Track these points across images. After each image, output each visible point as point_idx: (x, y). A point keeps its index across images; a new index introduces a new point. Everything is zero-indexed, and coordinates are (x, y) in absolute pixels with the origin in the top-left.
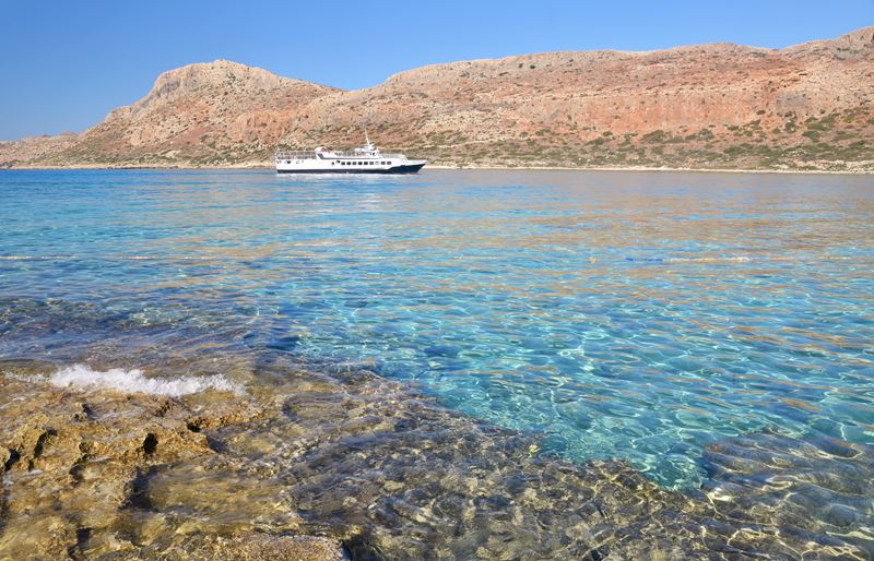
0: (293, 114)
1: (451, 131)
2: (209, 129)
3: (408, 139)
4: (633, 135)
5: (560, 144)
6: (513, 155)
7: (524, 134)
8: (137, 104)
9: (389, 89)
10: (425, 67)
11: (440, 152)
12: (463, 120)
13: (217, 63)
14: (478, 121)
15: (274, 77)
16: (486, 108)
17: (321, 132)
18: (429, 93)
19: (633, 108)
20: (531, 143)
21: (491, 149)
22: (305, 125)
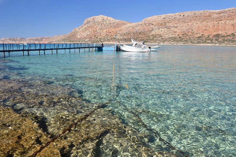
0: (117, 29)
1: (158, 34)
2: (97, 33)
3: (147, 36)
4: (210, 35)
5: (188, 38)
6: (174, 41)
7: (179, 35)
8: (80, 27)
9: (143, 23)
10: (154, 16)
11: (154, 40)
12: (162, 31)
13: (100, 16)
14: (166, 31)
15: (114, 19)
16: (168, 28)
17: (124, 34)
18: (154, 23)
19: (211, 27)
20: (180, 37)
21: (168, 39)
22: (120, 32)
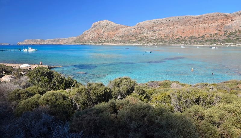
0: (116, 32)
2: (100, 36)
4: (186, 37)
7: (162, 37)
8: (88, 30)
9: (137, 27)
10: (145, 21)
13: (105, 21)
14: (152, 34)
15: (114, 24)
16: (155, 31)
17: (121, 37)
18: (145, 27)
19: (187, 30)
20: (162, 39)
21: (152, 41)
22: (118, 35)
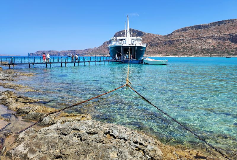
1: (189, 46)
3: (176, 49)
5: (224, 49)
6: (207, 52)
7: (213, 46)
11: (185, 52)
12: (194, 43)
14: (198, 43)
16: (201, 39)
20: (214, 49)
21: (201, 51)
